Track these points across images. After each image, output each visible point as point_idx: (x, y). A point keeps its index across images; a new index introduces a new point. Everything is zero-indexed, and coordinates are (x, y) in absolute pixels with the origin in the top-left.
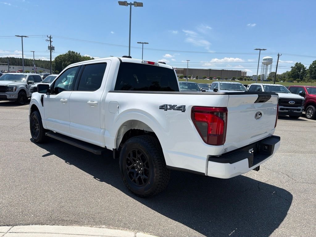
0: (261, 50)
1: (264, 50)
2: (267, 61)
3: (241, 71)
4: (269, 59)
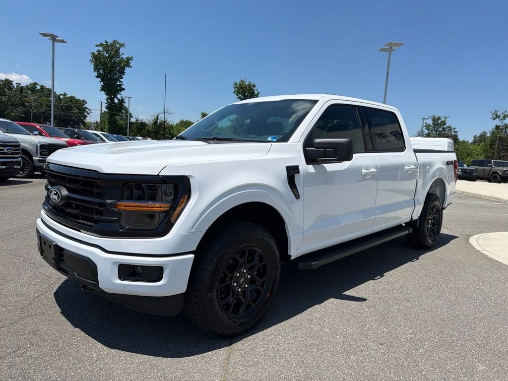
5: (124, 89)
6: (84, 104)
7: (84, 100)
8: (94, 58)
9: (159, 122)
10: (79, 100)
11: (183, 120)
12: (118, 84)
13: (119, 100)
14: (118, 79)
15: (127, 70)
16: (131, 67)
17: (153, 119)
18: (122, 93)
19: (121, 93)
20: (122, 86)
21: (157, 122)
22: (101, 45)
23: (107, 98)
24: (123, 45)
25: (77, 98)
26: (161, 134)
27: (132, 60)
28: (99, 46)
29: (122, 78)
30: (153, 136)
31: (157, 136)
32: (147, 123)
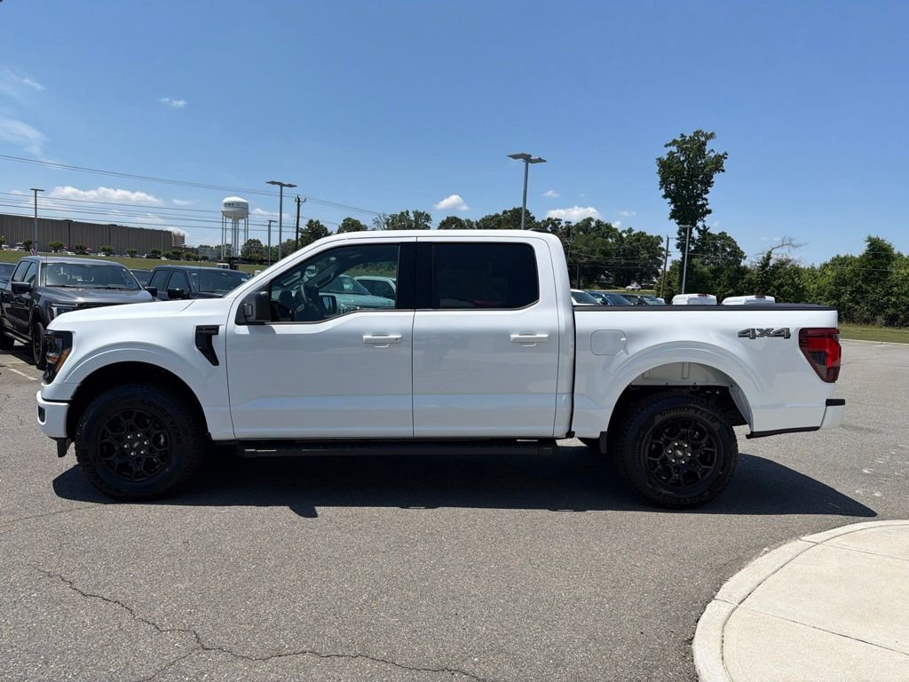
0: (285, 185)
1: (290, 186)
2: (235, 209)
3: (170, 232)
4: (238, 204)
5: (709, 212)
6: (659, 244)
7: (659, 237)
8: (662, 167)
9: (771, 265)
10: (652, 237)
11: (838, 256)
12: (700, 203)
13: (700, 231)
14: (700, 196)
15: (717, 177)
16: (723, 171)
17: (761, 259)
18: (707, 218)
19: (705, 219)
20: (707, 207)
21: (767, 264)
22: (674, 142)
23: (680, 231)
24: (711, 136)
25: (648, 234)
26: (775, 287)
27: (725, 158)
28: (670, 145)
29: (708, 192)
30: (758, 291)
31: (767, 290)
32: (749, 267)
